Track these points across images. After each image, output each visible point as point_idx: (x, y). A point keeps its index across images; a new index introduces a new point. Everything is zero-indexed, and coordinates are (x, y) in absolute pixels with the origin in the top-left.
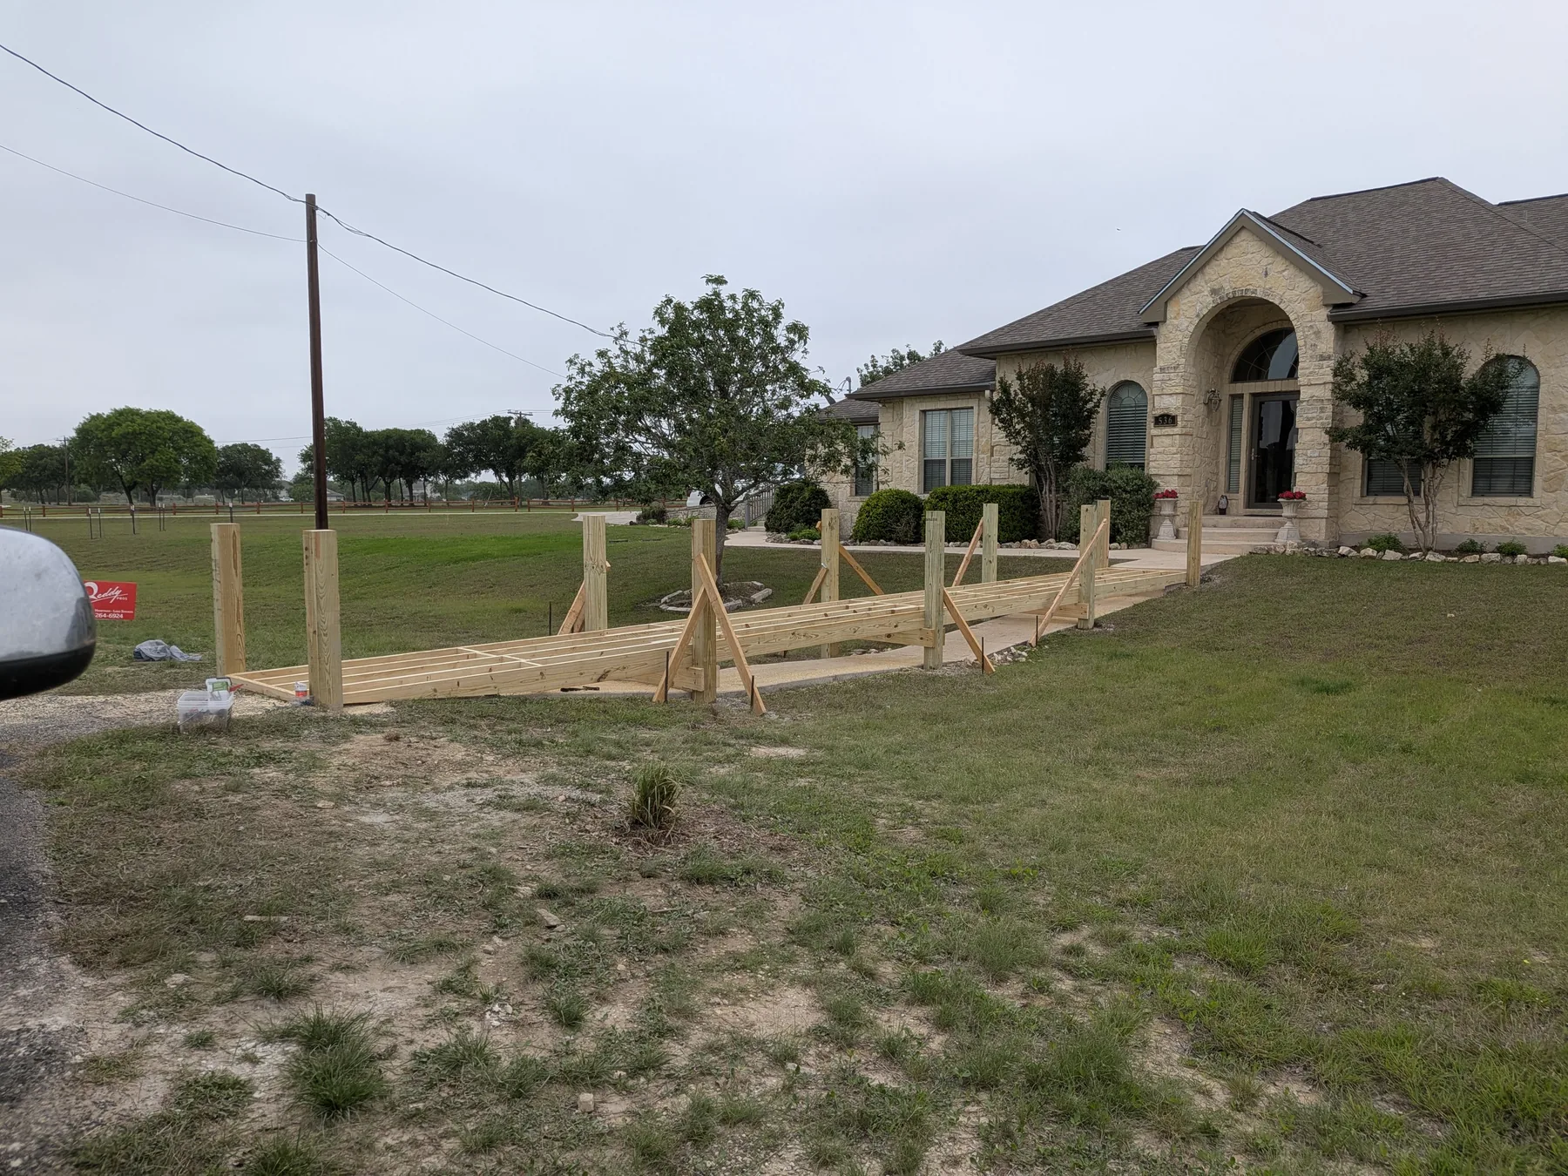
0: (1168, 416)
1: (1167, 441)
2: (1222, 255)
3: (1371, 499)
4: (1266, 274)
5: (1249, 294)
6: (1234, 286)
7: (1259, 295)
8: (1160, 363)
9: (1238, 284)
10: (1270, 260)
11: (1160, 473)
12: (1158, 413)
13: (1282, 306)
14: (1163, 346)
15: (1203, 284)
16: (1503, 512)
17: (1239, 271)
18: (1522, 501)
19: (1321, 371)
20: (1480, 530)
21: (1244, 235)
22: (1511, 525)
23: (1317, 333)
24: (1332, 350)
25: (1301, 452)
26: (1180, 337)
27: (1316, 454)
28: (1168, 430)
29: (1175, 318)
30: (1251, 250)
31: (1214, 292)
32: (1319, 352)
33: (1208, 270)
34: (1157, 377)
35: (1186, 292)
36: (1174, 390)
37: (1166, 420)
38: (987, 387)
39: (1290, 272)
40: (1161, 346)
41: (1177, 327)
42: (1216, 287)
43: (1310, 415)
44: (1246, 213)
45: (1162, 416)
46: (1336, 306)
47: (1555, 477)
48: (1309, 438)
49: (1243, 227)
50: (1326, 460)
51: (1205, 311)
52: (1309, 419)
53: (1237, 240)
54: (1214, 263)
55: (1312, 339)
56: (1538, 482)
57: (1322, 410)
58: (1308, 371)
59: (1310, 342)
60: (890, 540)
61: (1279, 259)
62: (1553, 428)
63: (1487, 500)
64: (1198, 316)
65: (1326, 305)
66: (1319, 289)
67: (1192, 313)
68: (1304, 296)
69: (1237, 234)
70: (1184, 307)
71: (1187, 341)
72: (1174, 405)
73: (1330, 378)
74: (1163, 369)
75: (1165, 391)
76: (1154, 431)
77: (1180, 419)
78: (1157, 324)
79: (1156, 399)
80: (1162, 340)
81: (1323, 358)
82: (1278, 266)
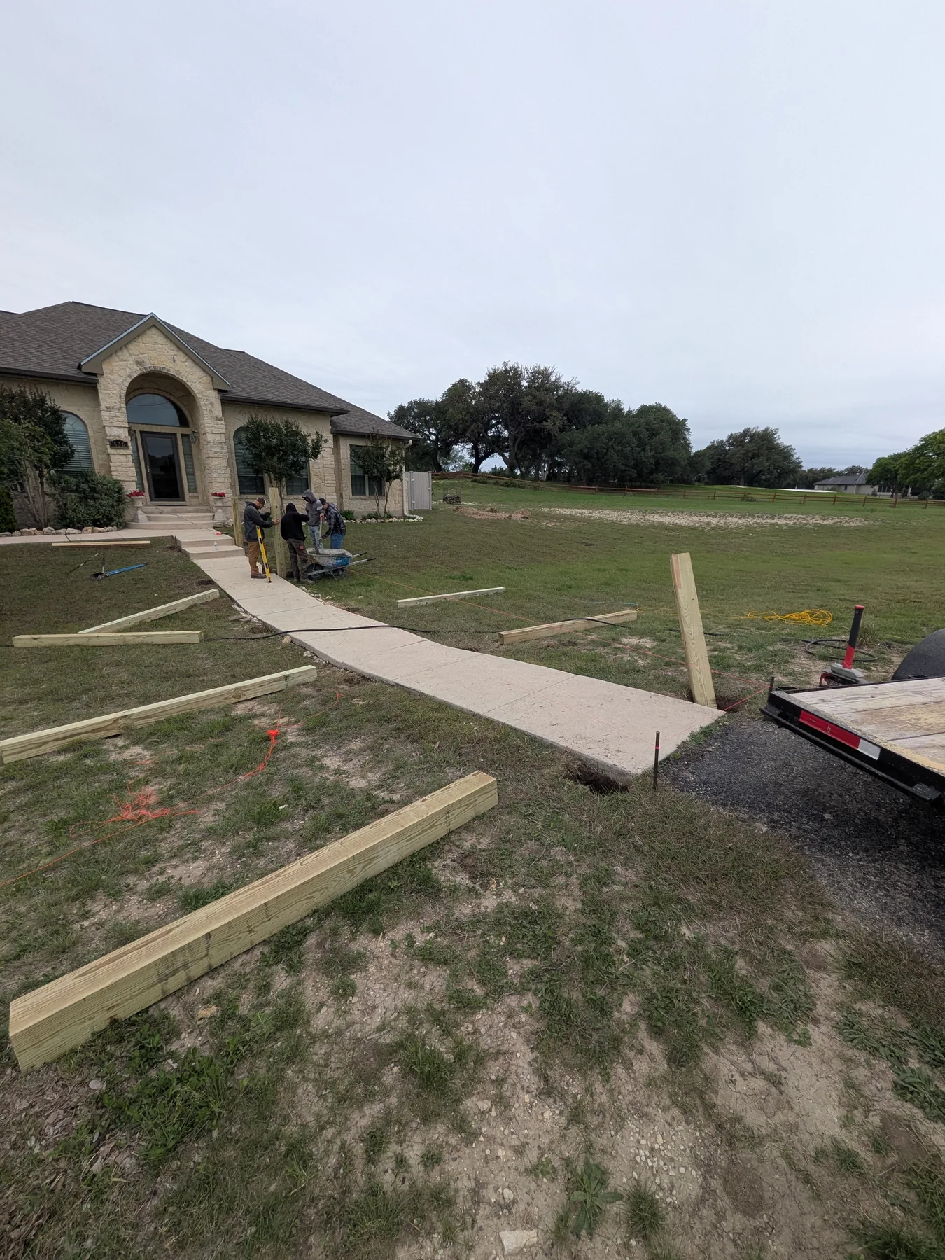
0: (121, 442)
1: (123, 458)
2: (140, 340)
4: (174, 361)
5: (165, 371)
6: (152, 363)
7: (173, 373)
8: (103, 405)
9: (156, 362)
10: (175, 353)
11: (122, 479)
12: (112, 439)
13: (188, 383)
14: (104, 392)
15: (128, 355)
17: (154, 354)
19: (218, 426)
21: (155, 330)
23: (212, 404)
24: (221, 415)
26: (118, 389)
27: (223, 472)
28: (121, 451)
29: (110, 374)
30: (161, 342)
31: (138, 363)
32: (215, 415)
33: (130, 347)
34: (104, 413)
35: (115, 358)
36: (120, 424)
37: (118, 444)
39: (189, 363)
40: (102, 393)
41: (113, 381)
42: (139, 360)
43: (215, 450)
44: (154, 316)
45: (117, 441)
46: (220, 391)
48: (217, 463)
49: (154, 326)
50: (229, 475)
51: (136, 375)
52: (216, 453)
53: (149, 333)
54: (134, 343)
55: (209, 407)
57: (222, 448)
58: (210, 425)
61: (181, 353)
62: (315, 466)
63: (295, 496)
64: (130, 376)
65: (215, 389)
66: (209, 378)
67: (123, 373)
68: (200, 380)
69: (149, 329)
70: (117, 368)
71: (124, 392)
72: (123, 434)
73: (224, 431)
74: (108, 409)
75: (114, 424)
76: (110, 451)
77: (129, 444)
78: (95, 375)
79: (107, 428)
80: (102, 387)
81: (217, 419)
82: (181, 357)
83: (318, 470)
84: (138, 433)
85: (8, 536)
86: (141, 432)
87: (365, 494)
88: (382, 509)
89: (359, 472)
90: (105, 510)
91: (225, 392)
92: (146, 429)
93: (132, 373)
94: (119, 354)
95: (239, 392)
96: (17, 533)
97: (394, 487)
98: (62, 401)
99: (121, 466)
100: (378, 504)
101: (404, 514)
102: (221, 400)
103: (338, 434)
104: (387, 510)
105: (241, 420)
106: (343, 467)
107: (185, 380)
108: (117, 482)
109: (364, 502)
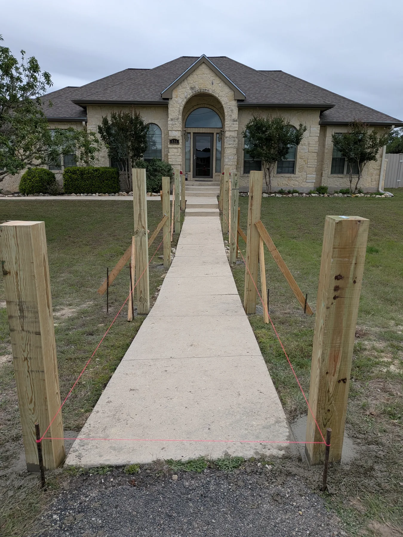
0: (176, 140)
1: (175, 150)
2: (195, 73)
3: (246, 175)
4: (213, 84)
5: (206, 91)
6: (200, 87)
7: (210, 92)
8: (170, 117)
9: (202, 86)
10: (214, 78)
11: (173, 163)
12: (171, 138)
13: (219, 98)
14: (171, 109)
15: (187, 84)
16: (287, 179)
17: (201, 81)
18: (292, 175)
19: (234, 126)
20: (280, 185)
21: (204, 66)
22: (289, 183)
23: (232, 110)
24: (237, 118)
25: (227, 157)
26: (179, 107)
27: (232, 158)
28: (175, 146)
29: (176, 98)
30: (207, 73)
31: (192, 88)
32: (232, 118)
33: (189, 78)
34: (169, 122)
35: (180, 87)
36: (177, 129)
37: (174, 141)
38: (84, 120)
39: (222, 84)
40: (170, 109)
41: (177, 102)
42: (193, 87)
44: (204, 56)
45: (173, 140)
46: (238, 101)
47: (302, 167)
48: (229, 152)
49: (204, 62)
50: (236, 160)
51: (189, 96)
52: (230, 144)
53: (201, 67)
54: (191, 76)
55: (230, 113)
56: (297, 170)
57: (234, 141)
58: (229, 125)
59: (229, 114)
60: (45, 193)
61: (217, 78)
62: (302, 151)
63: (282, 175)
64: (186, 98)
65: (235, 100)
66: (233, 93)
67: (183, 96)
68: (227, 95)
69: (201, 65)
70: (180, 94)
71: (182, 108)
72: (177, 134)
73: (237, 129)
74: (172, 120)
75: (173, 129)
76: (170, 146)
77: (180, 141)
78: (168, 99)
79: (170, 132)
80: (171, 106)
81: (234, 121)
82: (217, 81)
83: (304, 154)
84: (192, 134)
85: (112, 195)
86: (194, 133)
87: (343, 173)
88: (353, 186)
89: (339, 155)
90: (159, 183)
91: (242, 101)
92: (196, 131)
93: (187, 95)
94: (182, 84)
95: (252, 100)
96: (117, 194)
97: (370, 167)
98: (147, 118)
99: (174, 155)
100: (351, 181)
101: (378, 191)
102: (238, 107)
103: (324, 125)
104: (358, 187)
105: (248, 119)
106: (326, 151)
107: (217, 96)
108: (169, 165)
109: (341, 180)
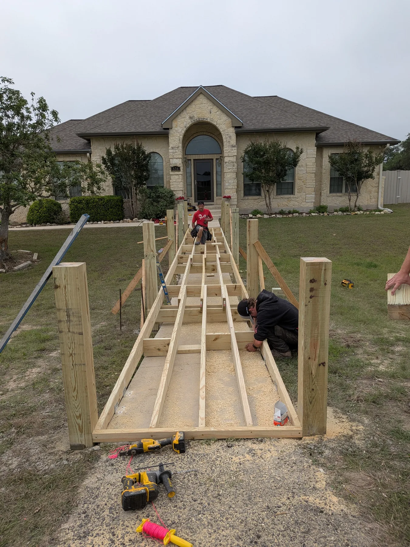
0: (177, 167)
1: (177, 177)
2: (193, 103)
3: (247, 197)
4: (210, 113)
5: (205, 120)
6: (198, 116)
7: (209, 120)
8: (171, 145)
9: (200, 116)
10: (212, 107)
11: (175, 190)
12: (172, 166)
13: (217, 126)
14: (172, 138)
15: (186, 114)
16: (286, 200)
17: (200, 110)
18: (292, 196)
19: (232, 151)
20: (280, 206)
21: (201, 96)
22: (289, 204)
23: (230, 137)
24: (235, 144)
25: (227, 181)
26: (179, 135)
27: (232, 182)
28: (177, 173)
29: (176, 127)
30: (204, 102)
31: (191, 118)
32: (231, 144)
33: (188, 109)
34: (170, 151)
35: (179, 117)
36: (178, 157)
37: (175, 168)
38: (88, 152)
39: (219, 112)
40: (171, 139)
41: (177, 131)
42: (191, 116)
43: (229, 168)
44: (202, 87)
46: (236, 127)
47: (301, 188)
48: (229, 176)
49: (201, 93)
50: (236, 184)
51: (188, 126)
53: (199, 98)
54: (190, 106)
55: (228, 139)
56: (296, 190)
57: (234, 166)
58: (228, 151)
59: (228, 140)
60: (52, 223)
61: (215, 107)
62: (300, 173)
63: (282, 196)
64: (185, 127)
65: (233, 127)
66: (230, 120)
67: (182, 125)
68: (224, 122)
69: (198, 95)
70: (179, 123)
71: (181, 137)
72: (178, 162)
73: (236, 154)
74: (172, 148)
75: (174, 157)
76: (171, 173)
77: (181, 168)
78: (168, 129)
79: (171, 160)
80: (171, 136)
81: (233, 146)
82: (215, 109)
83: (302, 175)
84: (192, 161)
85: (117, 223)
86: (194, 160)
87: (341, 192)
88: (352, 204)
89: (337, 174)
90: (162, 208)
91: (240, 127)
92: (197, 157)
93: (186, 125)
94: (181, 114)
95: (249, 126)
96: (121, 221)
97: (367, 185)
98: (148, 147)
99: (175, 182)
100: (350, 200)
101: (378, 207)
102: (236, 133)
103: (320, 147)
104: (357, 205)
105: (246, 144)
106: (324, 171)
107: (215, 124)
108: (172, 191)
109: (340, 199)
